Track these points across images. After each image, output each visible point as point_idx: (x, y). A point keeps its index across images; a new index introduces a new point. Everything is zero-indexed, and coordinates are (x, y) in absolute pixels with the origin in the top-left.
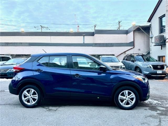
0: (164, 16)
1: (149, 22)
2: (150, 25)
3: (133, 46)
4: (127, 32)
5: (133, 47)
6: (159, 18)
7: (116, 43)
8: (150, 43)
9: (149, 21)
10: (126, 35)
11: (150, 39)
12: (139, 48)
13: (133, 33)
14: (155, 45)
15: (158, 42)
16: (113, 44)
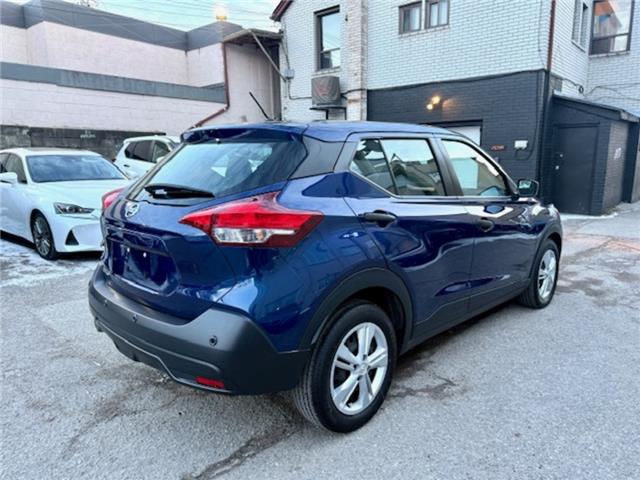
0: (335, 10)
1: (276, 20)
2: (281, 32)
3: (225, 100)
4: (187, 42)
5: (224, 106)
6: (315, 13)
7: (167, 84)
8: (282, 99)
9: (278, 15)
10: (183, 52)
11: (282, 83)
12: (244, 114)
13: (221, 52)
14: (315, 106)
15: (326, 99)
16: (153, 85)
